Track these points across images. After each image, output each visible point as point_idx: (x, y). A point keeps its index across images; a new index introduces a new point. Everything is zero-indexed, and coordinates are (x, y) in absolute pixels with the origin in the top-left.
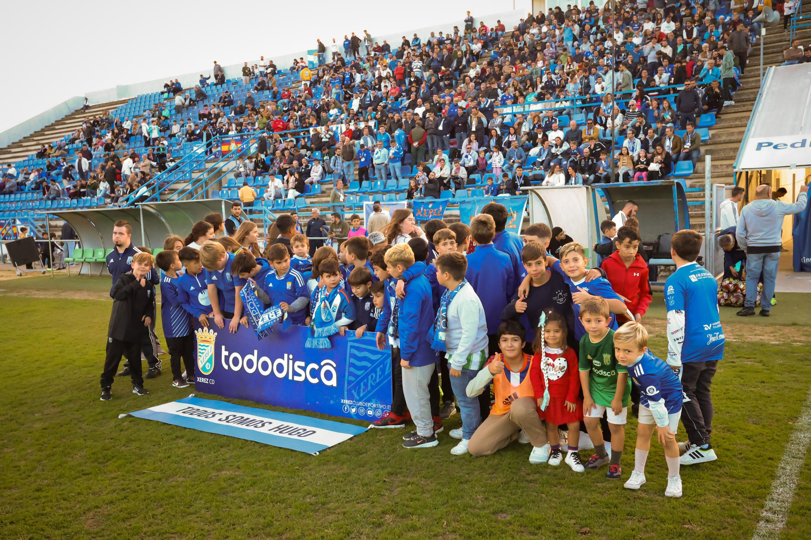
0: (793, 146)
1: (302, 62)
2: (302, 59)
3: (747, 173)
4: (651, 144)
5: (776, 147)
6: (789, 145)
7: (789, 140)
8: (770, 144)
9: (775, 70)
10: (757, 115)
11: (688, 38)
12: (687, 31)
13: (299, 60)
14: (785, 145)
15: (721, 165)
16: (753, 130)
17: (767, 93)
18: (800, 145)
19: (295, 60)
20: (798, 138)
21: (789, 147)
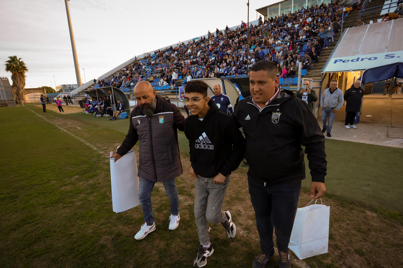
0: (352, 61)
1: (191, 42)
2: (191, 41)
3: (330, 74)
4: (289, 62)
5: (344, 62)
6: (350, 60)
7: (350, 58)
8: (341, 60)
9: (349, 30)
10: (337, 48)
11: (316, 23)
12: (316, 20)
13: (190, 42)
14: (349, 60)
15: (319, 71)
16: (334, 54)
17: (344, 39)
18: (356, 60)
19: (189, 42)
20: (356, 57)
21: (350, 61)
